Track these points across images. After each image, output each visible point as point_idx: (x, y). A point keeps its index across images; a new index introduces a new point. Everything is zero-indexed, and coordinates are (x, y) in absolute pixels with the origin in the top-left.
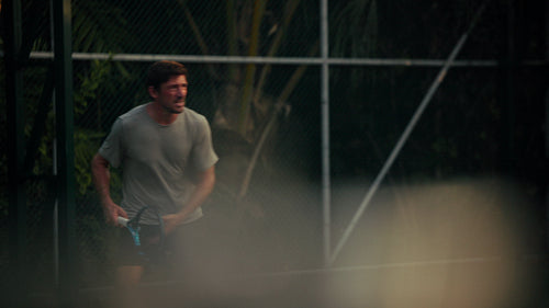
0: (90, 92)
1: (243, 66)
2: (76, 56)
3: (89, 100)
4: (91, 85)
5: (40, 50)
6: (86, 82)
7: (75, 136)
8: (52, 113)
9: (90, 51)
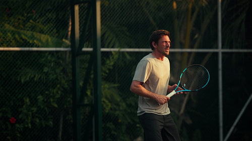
0: (110, 66)
1: (182, 53)
2: (103, 50)
3: (109, 69)
4: (110, 63)
5: (88, 47)
6: (108, 62)
7: (102, 86)
8: (92, 76)
9: (113, 47)
